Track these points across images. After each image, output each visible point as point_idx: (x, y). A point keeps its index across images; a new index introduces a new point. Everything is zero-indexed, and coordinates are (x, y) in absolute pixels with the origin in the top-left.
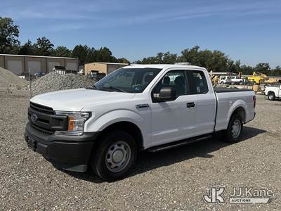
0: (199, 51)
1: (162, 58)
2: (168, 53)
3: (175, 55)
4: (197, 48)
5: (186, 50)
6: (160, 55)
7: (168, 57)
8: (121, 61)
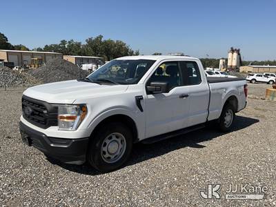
0: (103, 40)
1: (66, 46)
2: (72, 40)
3: (80, 43)
4: (101, 37)
5: (90, 39)
6: (63, 42)
7: (72, 45)
8: (19, 48)
